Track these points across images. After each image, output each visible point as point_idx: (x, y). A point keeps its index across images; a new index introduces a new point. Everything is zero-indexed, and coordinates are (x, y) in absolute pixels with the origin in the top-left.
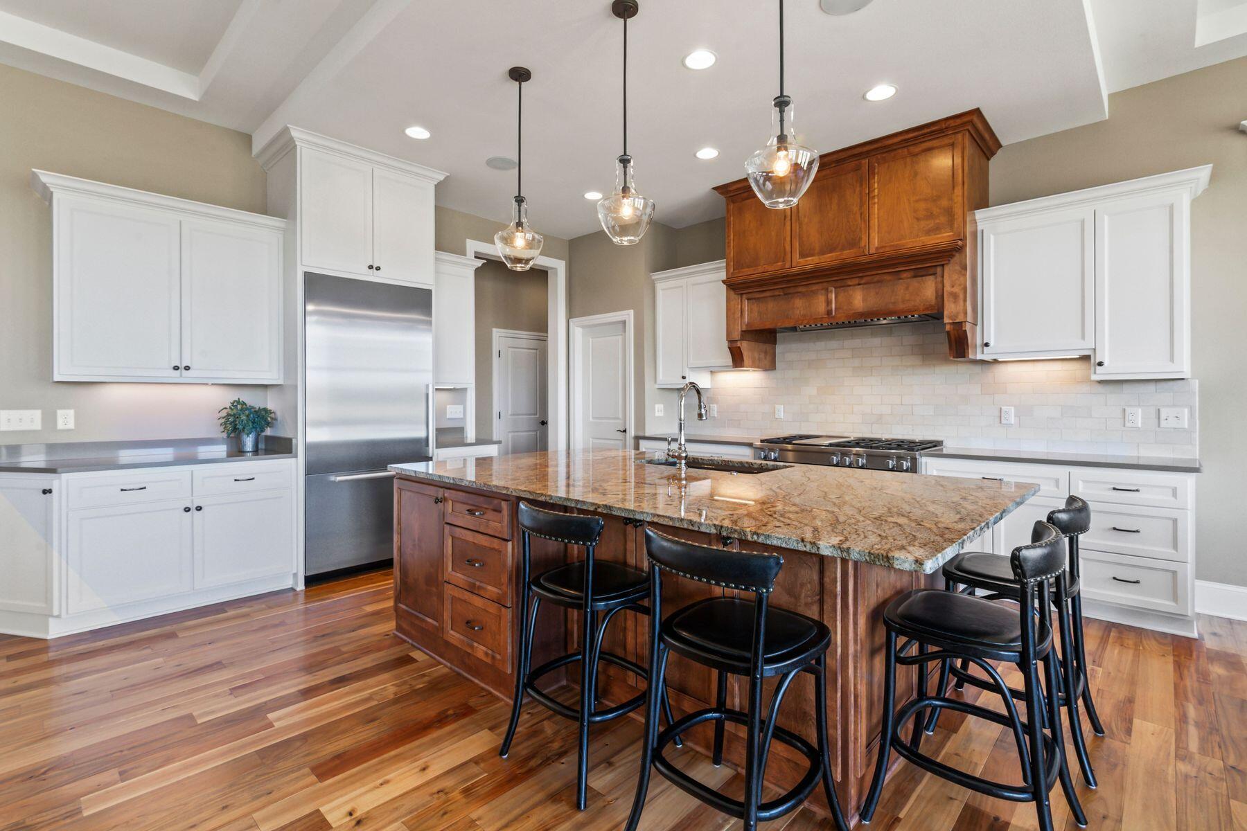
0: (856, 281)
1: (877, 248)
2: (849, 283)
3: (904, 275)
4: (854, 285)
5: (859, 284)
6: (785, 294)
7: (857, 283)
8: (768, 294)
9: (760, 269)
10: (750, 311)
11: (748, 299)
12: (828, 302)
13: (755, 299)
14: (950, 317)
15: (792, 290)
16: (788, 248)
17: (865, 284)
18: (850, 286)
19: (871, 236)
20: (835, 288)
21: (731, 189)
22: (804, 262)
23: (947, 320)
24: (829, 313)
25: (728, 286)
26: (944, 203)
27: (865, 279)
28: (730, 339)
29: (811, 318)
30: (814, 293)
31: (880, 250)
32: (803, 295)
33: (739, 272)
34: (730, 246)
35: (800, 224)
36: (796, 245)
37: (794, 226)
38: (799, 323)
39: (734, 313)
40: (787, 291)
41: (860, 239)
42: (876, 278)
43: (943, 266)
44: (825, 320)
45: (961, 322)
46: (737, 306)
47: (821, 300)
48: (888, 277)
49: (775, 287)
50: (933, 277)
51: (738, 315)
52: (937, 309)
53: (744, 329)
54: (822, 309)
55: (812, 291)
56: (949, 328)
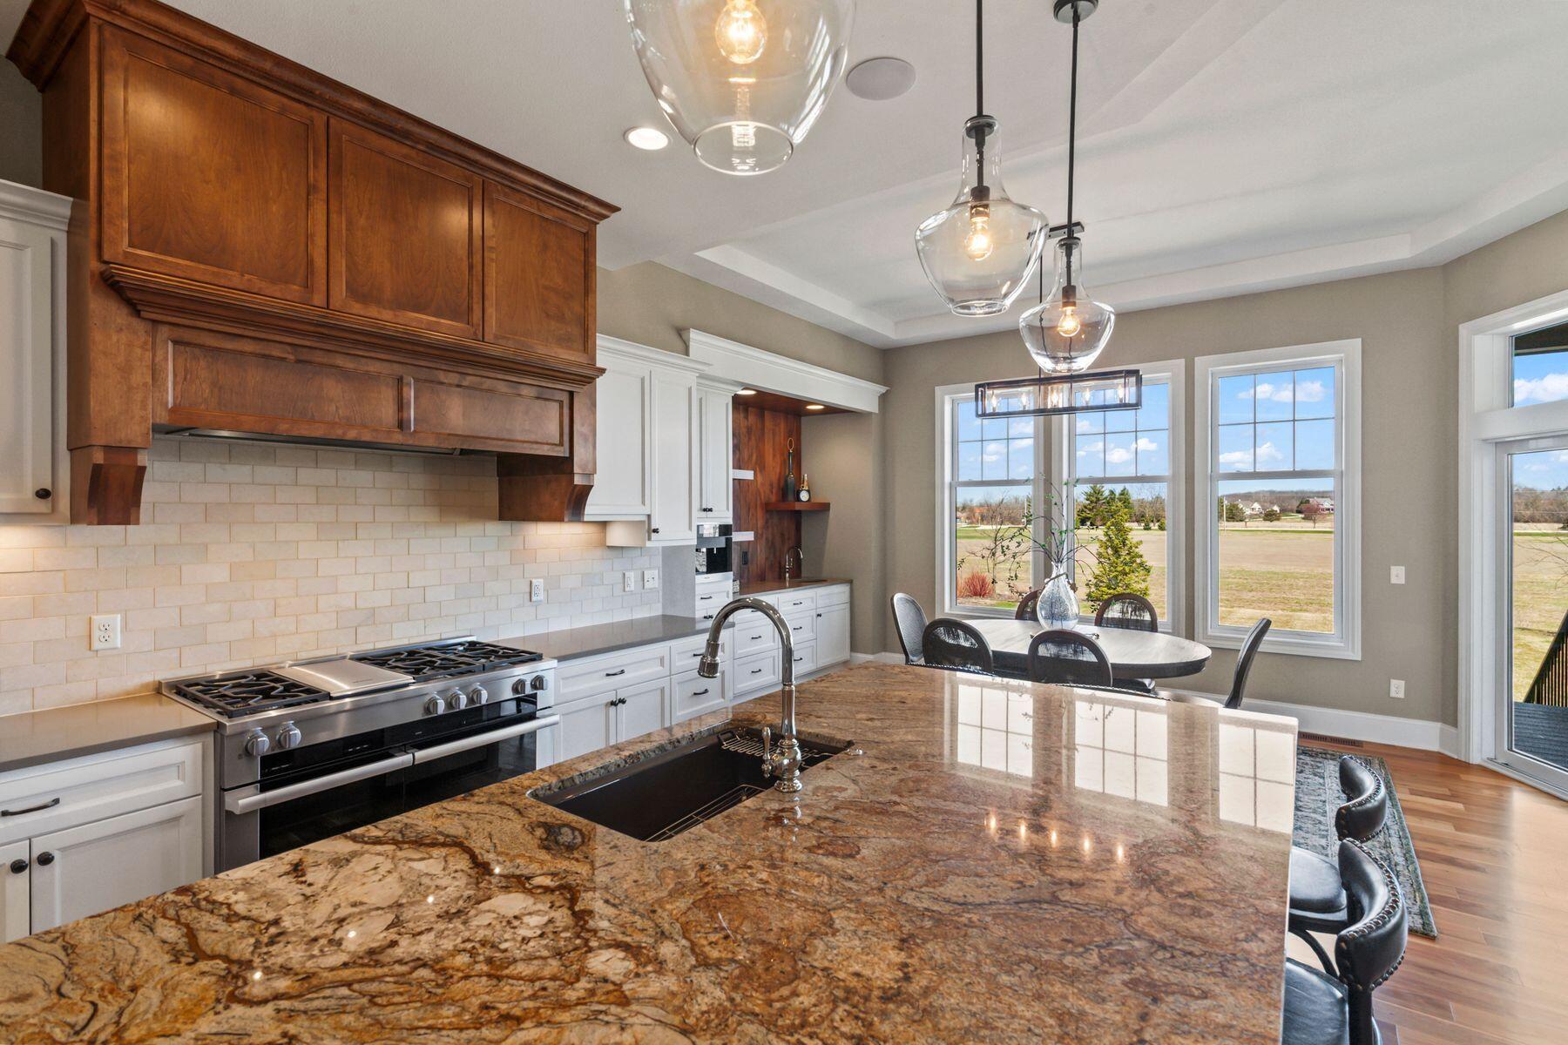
0: (453, 378)
1: (497, 336)
2: (442, 376)
4: (450, 385)
5: (459, 386)
6: (298, 361)
7: (456, 382)
8: (249, 347)
9: (235, 279)
10: (184, 377)
11: (175, 342)
12: (401, 405)
13: (197, 345)
14: (580, 467)
15: (319, 357)
16: (320, 262)
17: (467, 388)
18: (442, 383)
19: (487, 310)
20: (416, 380)
21: (132, 9)
22: (357, 308)
23: (576, 469)
24: (402, 425)
25: (113, 285)
26: (578, 308)
27: (468, 381)
28: (103, 443)
29: (364, 426)
30: (368, 377)
31: (501, 342)
32: (345, 375)
33: (157, 261)
34: (117, 171)
35: (350, 223)
36: (341, 264)
37: (334, 216)
38: (338, 433)
39: (126, 370)
40: (306, 355)
41: (470, 309)
42: (488, 383)
43: (571, 394)
44: (398, 438)
45: (590, 475)
46: (139, 351)
47: (387, 397)
48: (502, 387)
49: (278, 338)
50: (556, 406)
51: (141, 376)
52: (562, 452)
53: (163, 418)
54: (388, 412)
55: (367, 373)
56: (578, 480)
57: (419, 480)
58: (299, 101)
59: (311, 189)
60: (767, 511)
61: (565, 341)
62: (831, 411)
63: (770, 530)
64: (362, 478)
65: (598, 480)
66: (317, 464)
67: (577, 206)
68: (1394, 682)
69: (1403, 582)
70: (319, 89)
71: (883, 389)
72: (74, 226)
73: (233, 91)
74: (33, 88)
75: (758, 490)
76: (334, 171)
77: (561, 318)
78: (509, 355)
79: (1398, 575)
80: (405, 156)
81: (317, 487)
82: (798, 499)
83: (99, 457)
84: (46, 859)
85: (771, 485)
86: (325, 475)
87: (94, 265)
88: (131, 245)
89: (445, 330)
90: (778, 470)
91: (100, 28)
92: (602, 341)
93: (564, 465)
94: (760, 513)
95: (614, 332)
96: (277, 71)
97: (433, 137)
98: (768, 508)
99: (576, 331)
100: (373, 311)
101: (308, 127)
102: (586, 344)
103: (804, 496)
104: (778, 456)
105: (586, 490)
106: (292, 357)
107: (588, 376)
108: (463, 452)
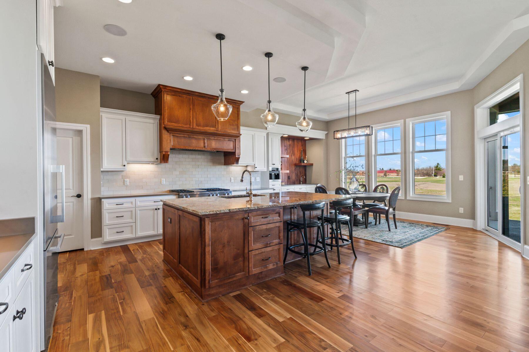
0: (213, 138)
1: (220, 130)
2: (211, 138)
3: (226, 139)
4: (212, 139)
6: (189, 137)
8: (182, 135)
9: (180, 125)
10: (174, 141)
11: (173, 136)
12: (204, 143)
13: (175, 136)
14: (237, 154)
15: (192, 136)
16: (192, 121)
17: (216, 140)
18: (211, 139)
19: (219, 125)
20: (207, 139)
21: (167, 88)
22: (197, 128)
23: (236, 154)
24: (205, 147)
25: (165, 128)
26: (236, 123)
27: (216, 138)
28: (165, 151)
29: (199, 147)
30: (199, 139)
31: (221, 131)
32: (196, 139)
33: (171, 124)
34: (166, 112)
35: (196, 114)
36: (195, 121)
37: (194, 113)
38: (194, 149)
39: (167, 140)
40: (190, 136)
41: (216, 125)
42: (219, 139)
43: (235, 139)
44: (204, 149)
45: (239, 155)
46: (168, 137)
47: (202, 142)
48: (222, 139)
49: (186, 134)
50: (232, 142)
51: (169, 141)
52: (234, 151)
53: (171, 147)
54: (202, 145)
55: (199, 138)
56: (237, 156)
57: (209, 157)
58: (188, 95)
59: (190, 109)
60: (295, 166)
61: (234, 129)
62: (311, 139)
63: (296, 171)
64: (200, 157)
65: (241, 156)
66: (192, 154)
67: (236, 103)
68: (460, 208)
69: (463, 180)
70: (191, 93)
71: (326, 132)
72: (160, 120)
73: (180, 96)
74: (154, 98)
75: (293, 161)
76: (194, 105)
77: (233, 125)
78: (222, 133)
79: (461, 178)
80: (205, 100)
81: (192, 158)
82: (304, 162)
83: (164, 153)
84: (159, 209)
85: (297, 159)
86: (194, 156)
87: (163, 126)
88: (168, 122)
89: (212, 129)
90: (299, 155)
91: (164, 92)
92: (241, 128)
93: (234, 153)
94: (293, 167)
95: (244, 126)
96: (186, 92)
97: (209, 96)
98: (296, 165)
99: (236, 127)
100: (200, 128)
101: (190, 99)
102: (238, 129)
103: (305, 162)
104: (299, 151)
105: (238, 159)
106: (188, 137)
107: (238, 136)
108: (217, 152)
